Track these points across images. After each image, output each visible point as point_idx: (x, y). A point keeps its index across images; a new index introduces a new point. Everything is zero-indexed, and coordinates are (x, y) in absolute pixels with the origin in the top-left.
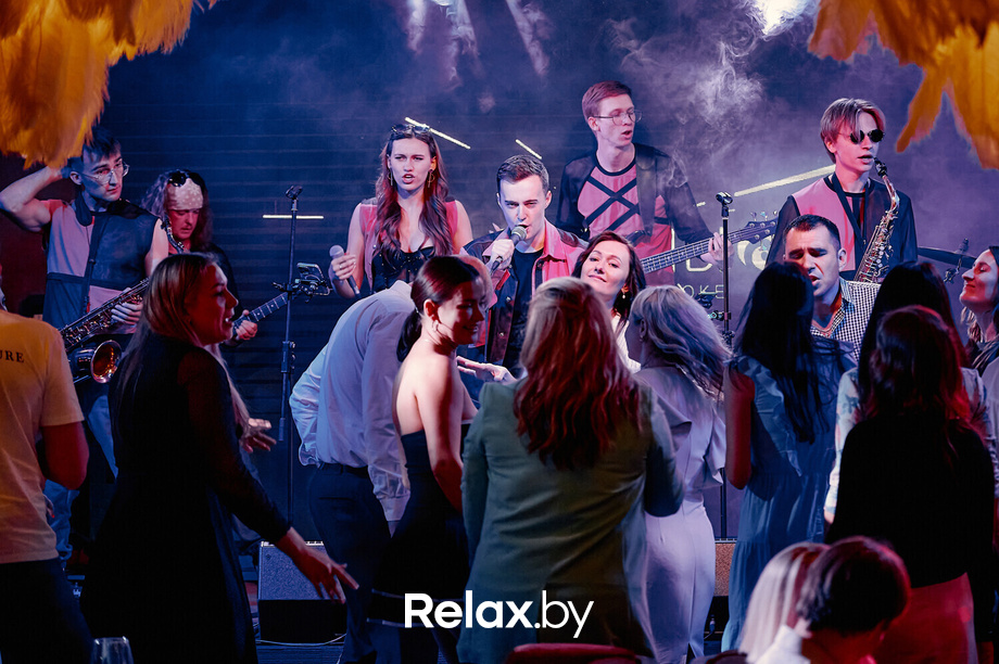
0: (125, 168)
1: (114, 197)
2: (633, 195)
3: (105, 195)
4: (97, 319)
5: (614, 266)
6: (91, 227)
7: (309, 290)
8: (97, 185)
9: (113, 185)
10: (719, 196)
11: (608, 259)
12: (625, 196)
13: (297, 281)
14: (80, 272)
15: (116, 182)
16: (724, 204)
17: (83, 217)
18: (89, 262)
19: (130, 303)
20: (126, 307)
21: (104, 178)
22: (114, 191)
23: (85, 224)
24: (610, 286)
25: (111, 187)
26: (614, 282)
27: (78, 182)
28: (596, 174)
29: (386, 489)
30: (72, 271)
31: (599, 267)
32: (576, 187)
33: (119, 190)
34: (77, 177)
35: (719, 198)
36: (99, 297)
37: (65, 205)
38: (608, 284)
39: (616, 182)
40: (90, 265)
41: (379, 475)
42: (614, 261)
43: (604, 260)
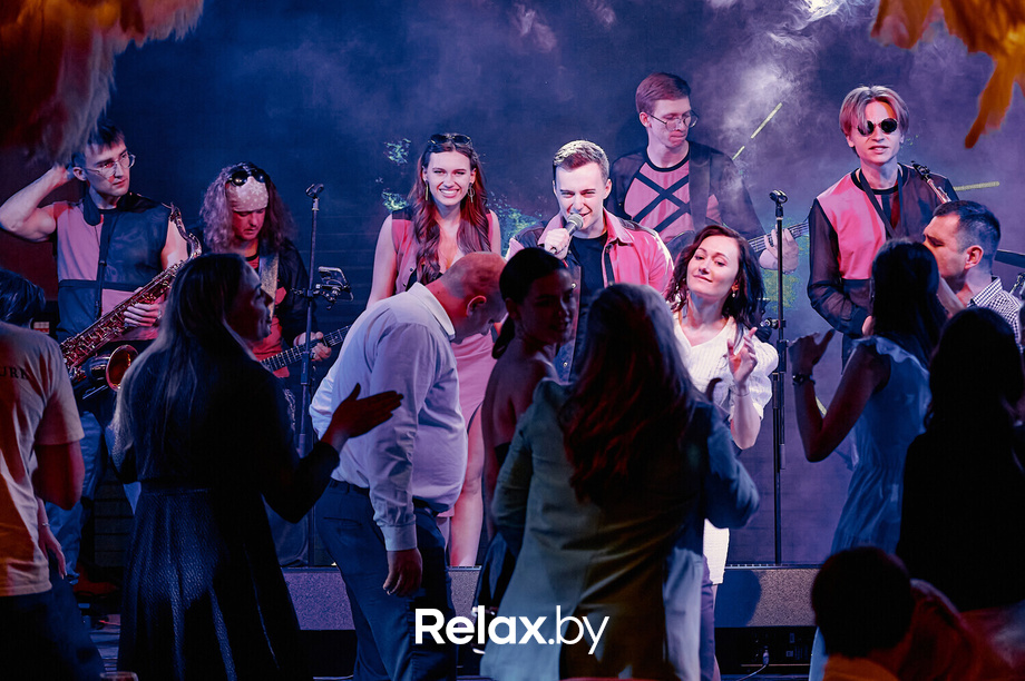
0: (131, 159)
1: (122, 190)
2: (684, 192)
3: (111, 189)
4: (110, 324)
5: (721, 264)
6: (99, 227)
7: (331, 296)
8: (102, 178)
9: (119, 177)
10: (772, 194)
11: (714, 257)
12: (675, 194)
13: (318, 286)
14: (91, 274)
15: (122, 174)
16: (778, 203)
17: (91, 217)
18: (99, 264)
19: (143, 303)
20: (138, 308)
21: (107, 172)
22: (120, 185)
23: (93, 223)
24: (716, 286)
25: (117, 180)
26: (721, 281)
27: (81, 178)
28: (645, 170)
29: (384, 516)
30: (82, 276)
31: (703, 267)
32: (623, 185)
33: (127, 183)
34: (80, 173)
35: (773, 197)
36: (111, 299)
37: (70, 207)
38: (714, 283)
39: (666, 178)
40: (102, 267)
41: (379, 501)
42: (719, 259)
43: (709, 258)
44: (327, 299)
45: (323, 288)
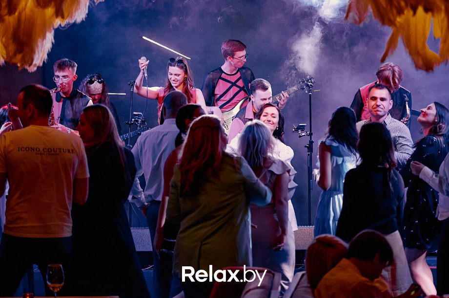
2: (240, 83)
7: (138, 123)
12: (237, 84)
13: (133, 120)
28: (223, 75)
38: (273, 125)
39: (233, 78)
42: (273, 116)
43: (270, 116)
44: (137, 125)
45: (135, 120)
